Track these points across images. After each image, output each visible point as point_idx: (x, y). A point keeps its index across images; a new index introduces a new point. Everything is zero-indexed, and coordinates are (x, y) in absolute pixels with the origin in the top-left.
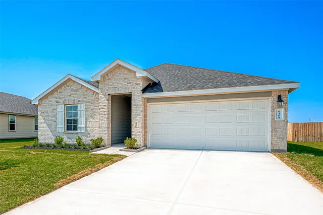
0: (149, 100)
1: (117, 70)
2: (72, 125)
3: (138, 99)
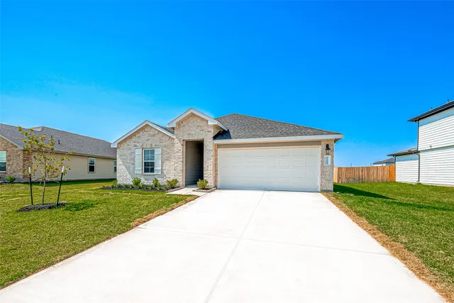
0: (219, 146)
1: (191, 118)
2: (149, 167)
3: (209, 145)
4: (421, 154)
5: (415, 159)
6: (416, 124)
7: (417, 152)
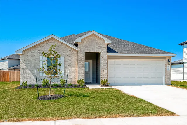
4: (185, 64)
5: (182, 67)
6: (182, 46)
7: (183, 63)
